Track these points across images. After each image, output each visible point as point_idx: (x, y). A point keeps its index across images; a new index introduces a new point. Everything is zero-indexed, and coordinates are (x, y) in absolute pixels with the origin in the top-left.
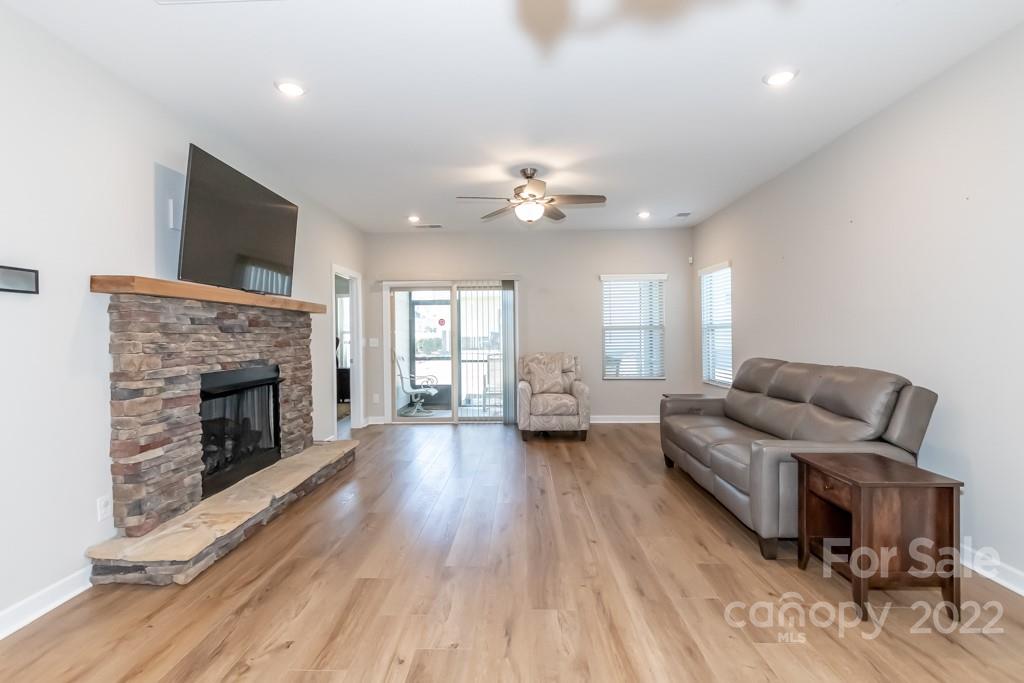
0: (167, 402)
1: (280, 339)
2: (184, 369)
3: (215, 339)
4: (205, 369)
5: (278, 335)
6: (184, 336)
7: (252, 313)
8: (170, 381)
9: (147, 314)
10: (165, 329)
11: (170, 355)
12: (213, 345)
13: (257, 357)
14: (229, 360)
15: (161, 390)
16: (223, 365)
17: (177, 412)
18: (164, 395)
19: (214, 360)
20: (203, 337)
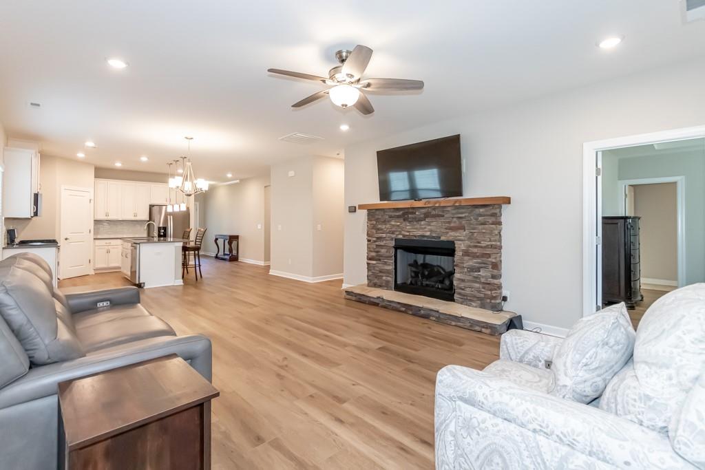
0: (377, 245)
1: (452, 225)
2: (384, 235)
3: (398, 224)
4: (394, 236)
5: (449, 223)
6: (385, 222)
7: (423, 211)
8: (379, 239)
9: (372, 215)
10: (377, 220)
11: (378, 229)
12: (398, 226)
13: (428, 234)
14: (408, 234)
15: (375, 241)
16: (404, 236)
17: (383, 251)
18: (377, 243)
19: (398, 233)
20: (393, 223)
